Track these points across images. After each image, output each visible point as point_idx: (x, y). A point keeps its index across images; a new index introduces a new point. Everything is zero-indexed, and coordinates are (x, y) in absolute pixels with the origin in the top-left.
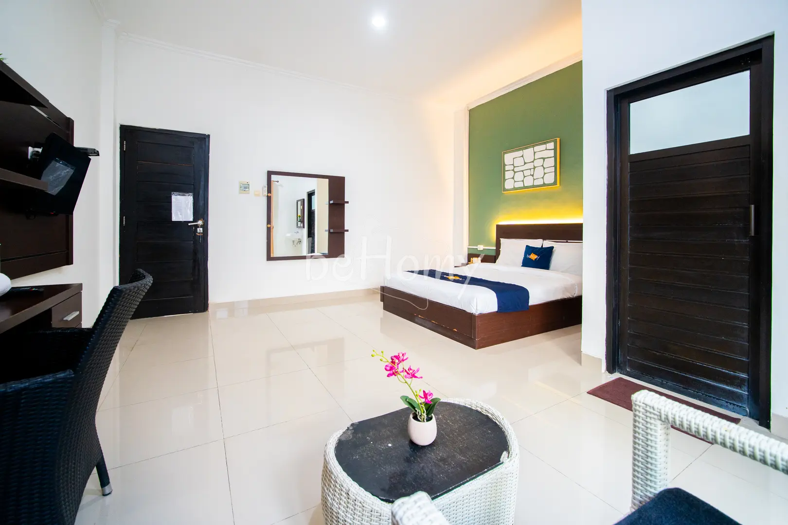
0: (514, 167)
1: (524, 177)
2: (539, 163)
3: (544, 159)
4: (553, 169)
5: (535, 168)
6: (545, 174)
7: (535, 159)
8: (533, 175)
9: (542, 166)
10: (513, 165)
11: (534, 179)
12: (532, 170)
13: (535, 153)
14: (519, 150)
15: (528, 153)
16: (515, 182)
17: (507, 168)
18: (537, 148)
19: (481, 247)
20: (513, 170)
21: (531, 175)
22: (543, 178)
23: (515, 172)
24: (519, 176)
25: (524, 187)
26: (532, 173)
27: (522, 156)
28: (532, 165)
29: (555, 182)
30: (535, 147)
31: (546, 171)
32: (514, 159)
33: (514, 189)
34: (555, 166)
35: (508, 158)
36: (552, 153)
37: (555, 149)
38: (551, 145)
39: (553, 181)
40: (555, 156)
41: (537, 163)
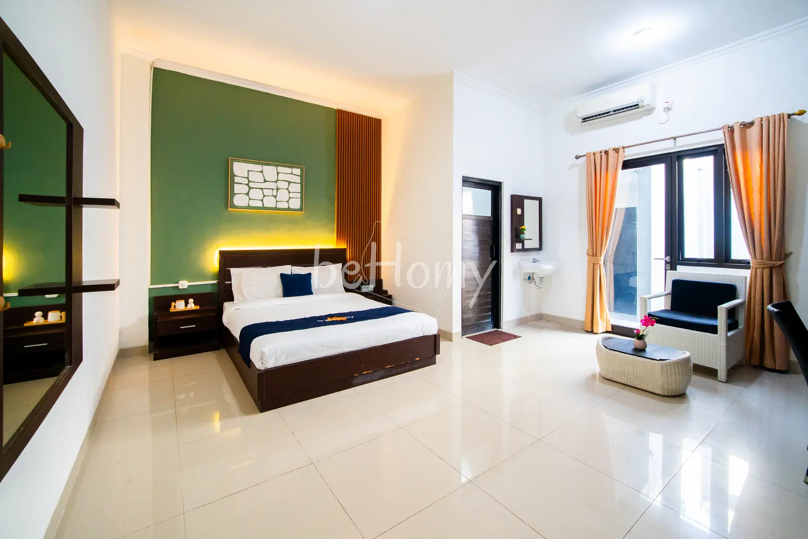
0: (249, 181)
1: (264, 196)
2: (282, 185)
3: (289, 183)
4: (299, 195)
5: (278, 189)
6: (290, 198)
7: (278, 180)
8: (275, 197)
9: (287, 189)
10: (248, 178)
11: (277, 201)
12: (275, 191)
13: (278, 173)
14: (259, 164)
15: (270, 171)
16: (250, 199)
17: (237, 180)
18: (280, 169)
19: (184, 284)
20: (248, 185)
21: (272, 196)
22: (288, 202)
23: (250, 188)
24: (256, 194)
25: (264, 208)
26: (275, 194)
27: (262, 172)
28: (274, 186)
29: (301, 209)
30: (278, 167)
31: (291, 195)
32: (248, 171)
33: (249, 207)
34: (301, 193)
35: (240, 168)
36: (298, 180)
37: (301, 176)
38: (297, 171)
39: (298, 207)
40: (301, 183)
41: (280, 185)
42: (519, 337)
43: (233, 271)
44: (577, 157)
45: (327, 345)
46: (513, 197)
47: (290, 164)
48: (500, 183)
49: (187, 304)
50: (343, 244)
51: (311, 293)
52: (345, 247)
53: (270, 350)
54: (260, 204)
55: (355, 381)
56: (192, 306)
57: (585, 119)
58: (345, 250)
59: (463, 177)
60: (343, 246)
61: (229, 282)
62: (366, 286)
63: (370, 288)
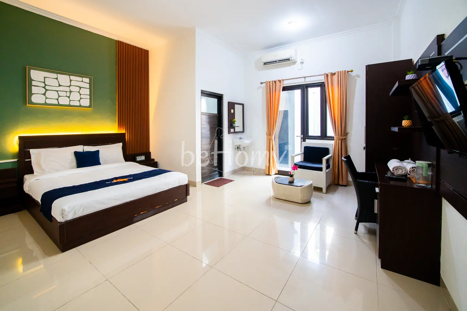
0: (46, 85)
1: (59, 96)
3: (80, 88)
4: (89, 97)
5: (71, 92)
6: (81, 98)
7: (71, 85)
8: (69, 97)
9: (79, 92)
10: (44, 82)
11: (70, 101)
12: (68, 93)
13: (71, 81)
14: (53, 72)
15: (64, 79)
16: (46, 98)
17: (34, 83)
18: (72, 78)
20: (44, 87)
21: (66, 96)
22: (79, 101)
24: (52, 95)
25: (59, 105)
26: (68, 95)
27: (57, 79)
28: (68, 89)
29: (90, 106)
30: (71, 76)
31: (82, 96)
32: (45, 78)
33: (46, 104)
34: (90, 95)
35: (37, 75)
36: (88, 86)
37: (90, 83)
38: (87, 80)
39: (88, 104)
40: (90, 88)
41: (72, 89)
42: (233, 181)
43: (32, 151)
44: (262, 83)
45: (115, 199)
46: (229, 103)
47: (81, 74)
48: (222, 95)
50: (122, 130)
51: (99, 164)
52: (124, 132)
53: (69, 207)
54: (56, 102)
55: (135, 219)
57: (265, 64)
58: (124, 134)
59: (201, 90)
61: (30, 160)
62: (140, 157)
63: (143, 158)
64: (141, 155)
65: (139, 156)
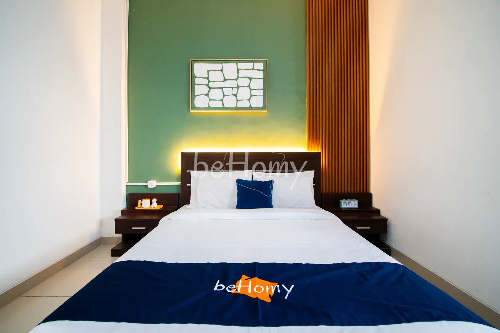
0: (209, 82)
1: (224, 96)
2: (243, 82)
3: (251, 79)
4: (262, 92)
5: (238, 87)
6: (252, 96)
7: (238, 77)
8: (236, 96)
9: (249, 86)
10: (208, 78)
11: (237, 101)
12: (235, 89)
13: (238, 70)
14: (217, 62)
15: (230, 68)
16: (210, 100)
17: (197, 81)
18: (241, 65)
19: (152, 184)
20: (208, 85)
21: (233, 95)
22: (249, 100)
23: (210, 89)
24: (216, 94)
25: (224, 108)
26: (235, 93)
27: (221, 70)
28: (234, 84)
29: (264, 107)
30: (238, 64)
31: (253, 92)
32: (208, 71)
33: (209, 108)
34: (264, 89)
36: (260, 75)
37: (264, 70)
38: (259, 66)
39: (261, 104)
40: (264, 79)
41: (241, 82)
47: (251, 57)
49: (151, 203)
50: (316, 146)
51: (271, 206)
52: (320, 151)
54: (220, 105)
56: (155, 206)
58: (319, 154)
60: (317, 149)
61: (189, 185)
62: (347, 201)
63: (354, 204)
64: (351, 198)
65: (346, 199)
